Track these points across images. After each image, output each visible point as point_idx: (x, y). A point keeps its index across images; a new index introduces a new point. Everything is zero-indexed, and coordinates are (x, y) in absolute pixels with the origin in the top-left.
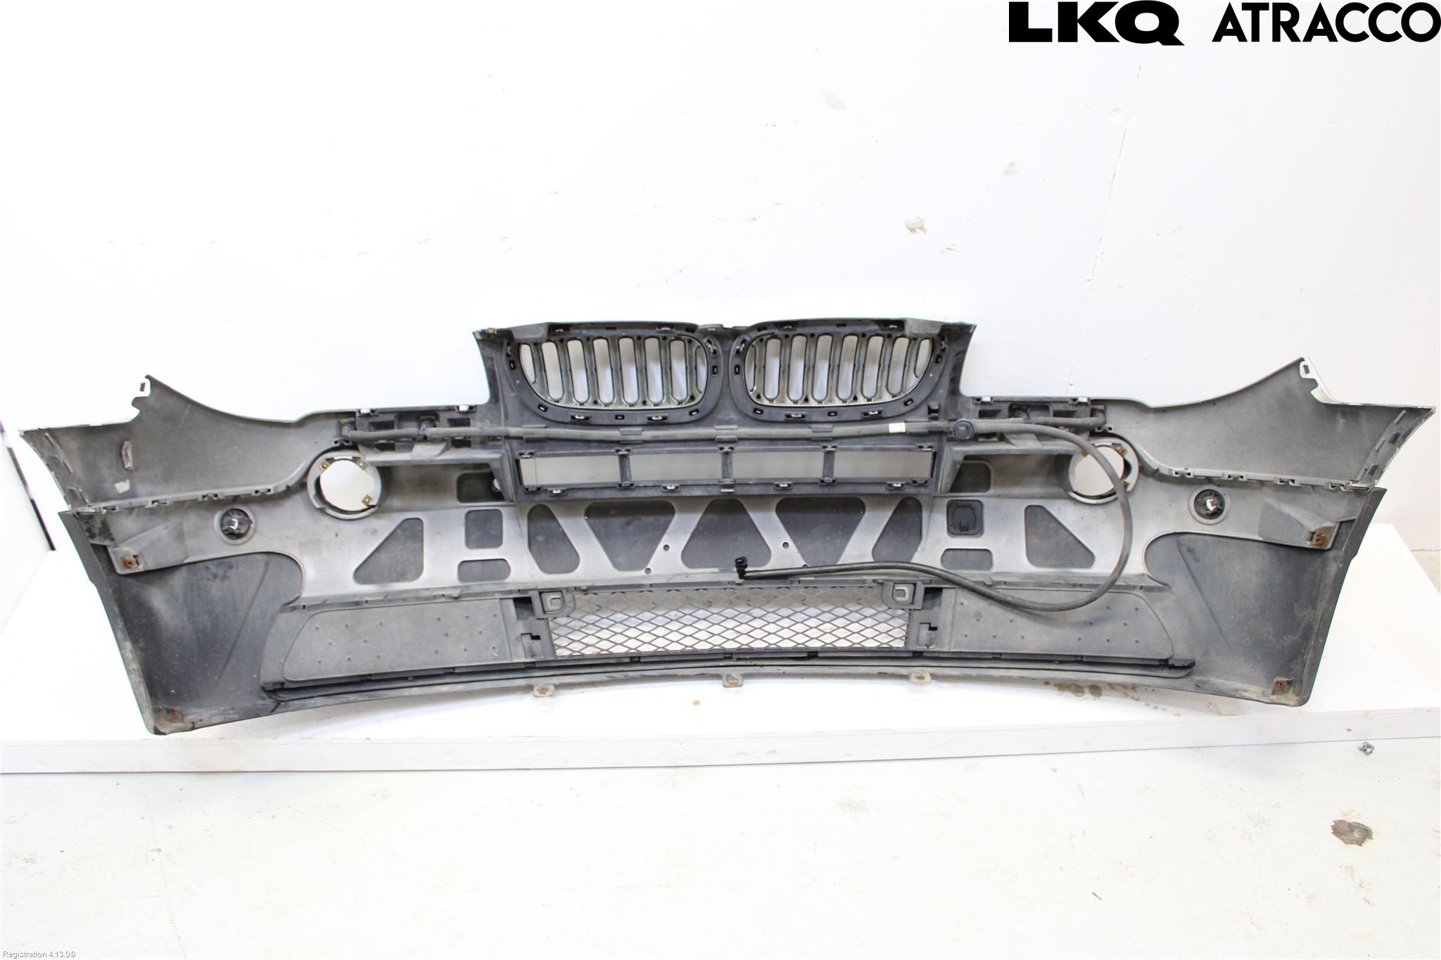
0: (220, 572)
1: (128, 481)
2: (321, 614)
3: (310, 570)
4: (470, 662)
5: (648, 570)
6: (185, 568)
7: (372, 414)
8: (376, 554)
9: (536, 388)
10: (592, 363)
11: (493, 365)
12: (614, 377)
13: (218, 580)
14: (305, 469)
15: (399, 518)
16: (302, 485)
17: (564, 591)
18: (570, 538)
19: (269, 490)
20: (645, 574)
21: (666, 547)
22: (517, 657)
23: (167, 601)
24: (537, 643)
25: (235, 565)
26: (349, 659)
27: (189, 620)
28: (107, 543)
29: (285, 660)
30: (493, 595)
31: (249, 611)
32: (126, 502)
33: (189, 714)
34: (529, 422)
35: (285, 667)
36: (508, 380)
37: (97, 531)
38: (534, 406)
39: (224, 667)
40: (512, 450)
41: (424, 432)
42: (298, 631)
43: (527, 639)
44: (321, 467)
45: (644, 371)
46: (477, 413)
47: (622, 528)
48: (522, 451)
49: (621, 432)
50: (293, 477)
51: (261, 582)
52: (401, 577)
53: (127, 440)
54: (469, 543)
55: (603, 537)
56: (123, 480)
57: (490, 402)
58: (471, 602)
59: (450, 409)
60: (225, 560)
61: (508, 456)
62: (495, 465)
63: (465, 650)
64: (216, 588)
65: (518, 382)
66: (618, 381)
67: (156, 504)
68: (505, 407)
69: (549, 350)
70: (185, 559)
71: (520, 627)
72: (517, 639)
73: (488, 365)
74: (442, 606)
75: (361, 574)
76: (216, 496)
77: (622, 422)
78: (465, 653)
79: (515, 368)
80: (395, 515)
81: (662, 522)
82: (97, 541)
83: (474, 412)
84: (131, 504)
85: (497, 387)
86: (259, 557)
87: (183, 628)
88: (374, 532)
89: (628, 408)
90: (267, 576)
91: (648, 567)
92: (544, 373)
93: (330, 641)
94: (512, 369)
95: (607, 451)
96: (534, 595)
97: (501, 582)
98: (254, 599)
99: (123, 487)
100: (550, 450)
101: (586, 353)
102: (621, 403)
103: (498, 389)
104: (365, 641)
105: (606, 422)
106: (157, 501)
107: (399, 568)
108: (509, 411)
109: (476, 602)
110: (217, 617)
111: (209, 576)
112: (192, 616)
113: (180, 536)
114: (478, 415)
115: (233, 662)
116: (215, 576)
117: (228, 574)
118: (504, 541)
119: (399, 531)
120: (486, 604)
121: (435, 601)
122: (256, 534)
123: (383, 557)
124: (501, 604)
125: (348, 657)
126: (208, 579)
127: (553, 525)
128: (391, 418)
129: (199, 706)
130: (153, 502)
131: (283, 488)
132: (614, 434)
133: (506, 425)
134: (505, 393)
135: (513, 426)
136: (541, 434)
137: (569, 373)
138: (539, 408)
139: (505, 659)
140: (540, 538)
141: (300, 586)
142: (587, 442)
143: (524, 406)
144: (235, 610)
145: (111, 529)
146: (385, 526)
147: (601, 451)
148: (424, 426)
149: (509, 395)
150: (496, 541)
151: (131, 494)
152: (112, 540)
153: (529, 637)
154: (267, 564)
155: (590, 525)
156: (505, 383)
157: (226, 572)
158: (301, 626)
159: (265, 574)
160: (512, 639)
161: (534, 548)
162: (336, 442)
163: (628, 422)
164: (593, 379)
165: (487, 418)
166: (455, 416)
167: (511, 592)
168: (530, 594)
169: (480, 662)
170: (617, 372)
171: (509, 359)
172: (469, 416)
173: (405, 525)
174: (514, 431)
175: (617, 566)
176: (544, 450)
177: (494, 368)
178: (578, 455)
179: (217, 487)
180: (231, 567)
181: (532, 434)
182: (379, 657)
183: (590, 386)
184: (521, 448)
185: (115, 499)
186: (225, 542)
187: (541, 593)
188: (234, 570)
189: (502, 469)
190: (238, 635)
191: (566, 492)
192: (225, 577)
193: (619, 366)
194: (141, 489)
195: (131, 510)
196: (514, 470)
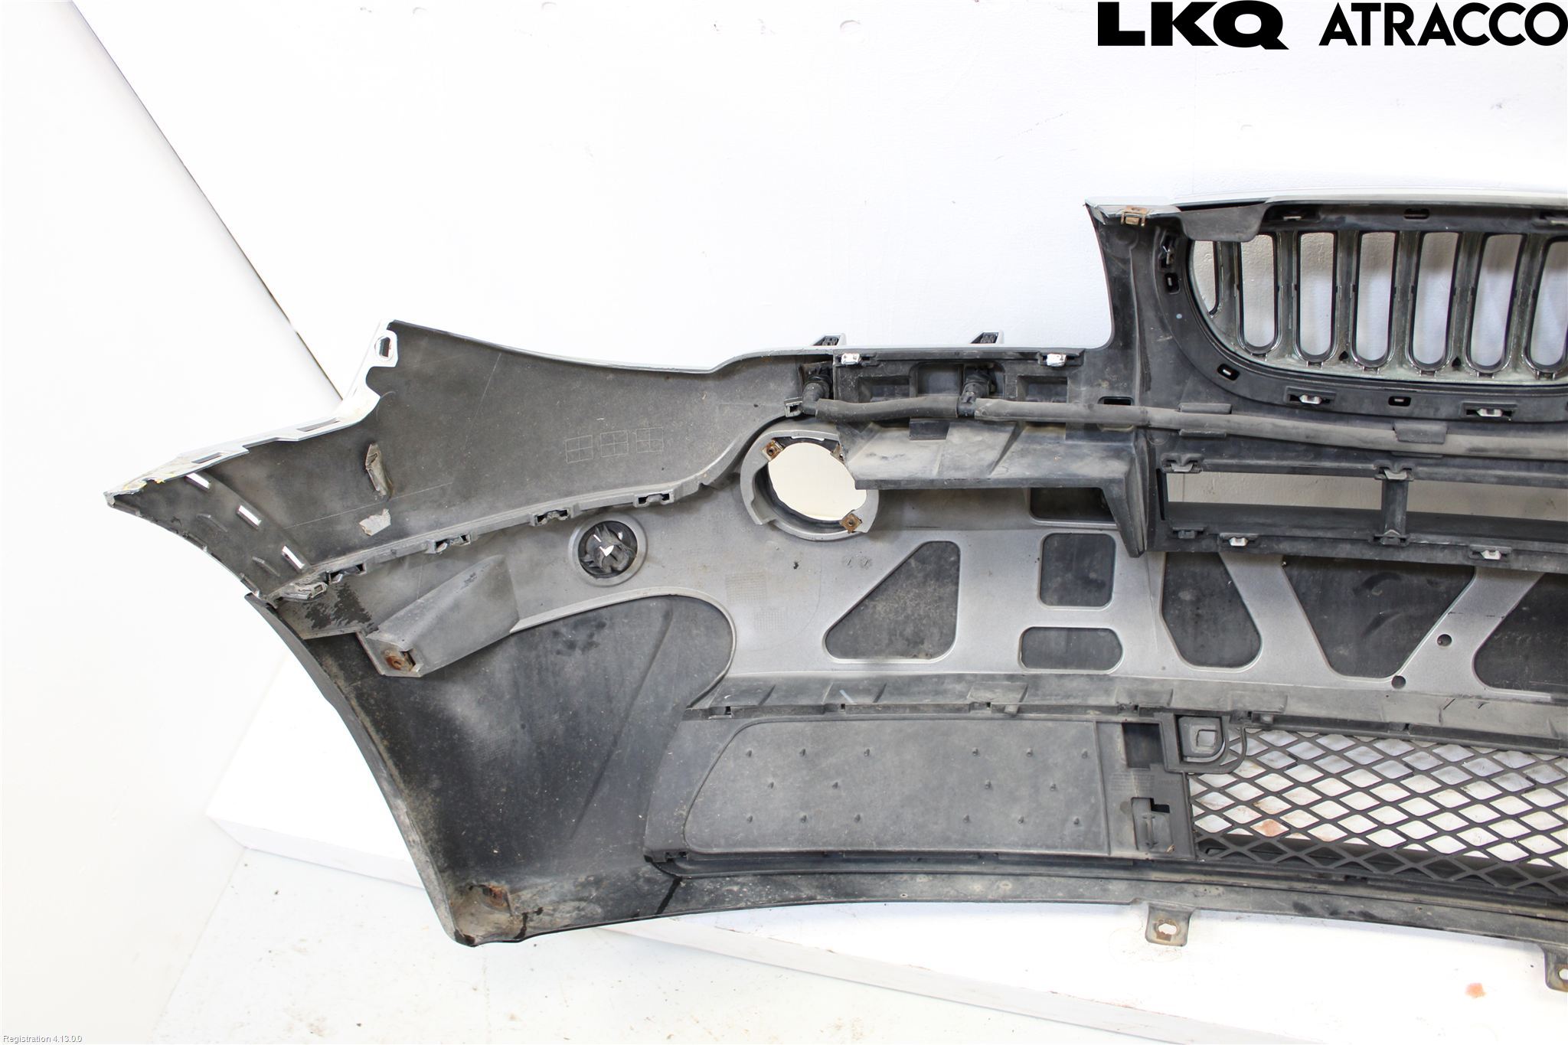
0: (581, 636)
1: (386, 512)
2: (758, 726)
3: (746, 631)
4: (1028, 846)
5: (1399, 682)
6: (513, 640)
7: (864, 363)
8: (870, 603)
9: (1217, 324)
10: (1348, 274)
11: (1126, 272)
12: (1396, 306)
13: (578, 652)
14: (735, 454)
15: (914, 540)
16: (731, 477)
17: (1226, 719)
18: (1246, 603)
19: (666, 497)
20: (1391, 687)
21: (1445, 640)
22: (1121, 844)
23: (480, 703)
24: (1161, 819)
25: (608, 623)
26: (804, 819)
27: (523, 727)
28: (355, 627)
29: (689, 812)
30: (1086, 713)
31: (634, 698)
32: (383, 551)
33: (525, 888)
34: (1194, 396)
35: (687, 827)
36: (1157, 309)
37: (331, 612)
38: (1210, 367)
39: (588, 802)
40: (1152, 452)
41: (971, 407)
42: (716, 755)
43: (1143, 811)
44: (764, 452)
45: (1469, 298)
46: (1082, 368)
47: (1356, 591)
48: (1174, 455)
49: (1398, 434)
50: (710, 469)
51: (657, 647)
52: (913, 646)
53: (373, 442)
54: (1044, 594)
55: (1316, 608)
56: (377, 511)
57: (1111, 345)
58: (1040, 723)
59: (1027, 356)
60: (590, 615)
61: (1142, 463)
62: (1116, 491)
63: (1022, 821)
64: (573, 667)
65: (1179, 316)
66: (1405, 314)
67: (445, 545)
68: (1145, 365)
69: (1258, 251)
70: (512, 628)
71: (1131, 785)
72: (1123, 807)
73: (1115, 273)
74: (984, 727)
75: (839, 640)
76: (564, 513)
77: (1404, 410)
78: (1021, 827)
79: (1175, 286)
80: (906, 534)
81: (1442, 588)
82: (333, 631)
83: (1075, 366)
84: (394, 553)
85: (1132, 317)
86: (653, 604)
87: (514, 741)
88: (866, 564)
89: (1417, 376)
90: (668, 635)
91: (1399, 673)
92: (1237, 293)
93: (770, 780)
94: (1169, 289)
95: (1359, 466)
96: (1166, 721)
97: (1102, 672)
98: (643, 678)
99: (377, 523)
100: (1232, 457)
101: (1340, 255)
102: (1402, 362)
103: (1133, 322)
104: (836, 786)
105: (1367, 408)
106: (445, 541)
107: (909, 631)
108: (1153, 374)
109: (1050, 724)
110: (576, 714)
111: (560, 647)
112: (529, 720)
113: (500, 586)
114: (1084, 371)
115: (605, 789)
116: (571, 645)
117: (595, 639)
118: (1114, 596)
119: (913, 562)
120: (1071, 729)
121: (972, 714)
122: (647, 564)
123: (881, 607)
124: (1097, 728)
125: (802, 814)
126: (559, 653)
127: (1216, 572)
128: (904, 370)
129: (542, 873)
130: (439, 544)
131: (695, 489)
132: (1381, 435)
133: (1143, 402)
134: (1147, 336)
135: (1157, 405)
136: (1218, 426)
137: (1294, 293)
138: (1220, 371)
139: (1098, 847)
140: (1186, 596)
141: (727, 657)
142: (1315, 448)
143: (1186, 364)
144: (609, 699)
145: (359, 600)
146: (887, 555)
147: (1344, 465)
148: (970, 391)
149: (1157, 341)
150: (1097, 591)
151: (396, 532)
152: (365, 618)
153: (1146, 805)
154: (667, 616)
155: (1290, 579)
156: (1150, 314)
157: (591, 636)
158: (721, 746)
159: (663, 633)
160: (1114, 806)
161: (1173, 612)
162: (793, 409)
163: (1417, 413)
164: (1347, 308)
165: (1104, 379)
166: (1037, 370)
167: (1119, 709)
168: (1156, 718)
169: (1048, 847)
170: (1404, 294)
171: (1164, 271)
172: (1066, 373)
173: (926, 552)
174: (1160, 415)
175: (1337, 664)
176: (1221, 457)
177: (1128, 278)
178: (1293, 471)
179: (569, 494)
180: (601, 626)
181: (1201, 426)
182: (858, 819)
183: (1337, 325)
184: (1172, 448)
185: (362, 547)
186: (588, 583)
187: (1178, 717)
188: (606, 631)
189: (1129, 497)
190: (615, 743)
191: (1257, 542)
192: (589, 645)
193: (1411, 284)
194: (413, 520)
195: (397, 562)
196: (1152, 491)
